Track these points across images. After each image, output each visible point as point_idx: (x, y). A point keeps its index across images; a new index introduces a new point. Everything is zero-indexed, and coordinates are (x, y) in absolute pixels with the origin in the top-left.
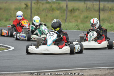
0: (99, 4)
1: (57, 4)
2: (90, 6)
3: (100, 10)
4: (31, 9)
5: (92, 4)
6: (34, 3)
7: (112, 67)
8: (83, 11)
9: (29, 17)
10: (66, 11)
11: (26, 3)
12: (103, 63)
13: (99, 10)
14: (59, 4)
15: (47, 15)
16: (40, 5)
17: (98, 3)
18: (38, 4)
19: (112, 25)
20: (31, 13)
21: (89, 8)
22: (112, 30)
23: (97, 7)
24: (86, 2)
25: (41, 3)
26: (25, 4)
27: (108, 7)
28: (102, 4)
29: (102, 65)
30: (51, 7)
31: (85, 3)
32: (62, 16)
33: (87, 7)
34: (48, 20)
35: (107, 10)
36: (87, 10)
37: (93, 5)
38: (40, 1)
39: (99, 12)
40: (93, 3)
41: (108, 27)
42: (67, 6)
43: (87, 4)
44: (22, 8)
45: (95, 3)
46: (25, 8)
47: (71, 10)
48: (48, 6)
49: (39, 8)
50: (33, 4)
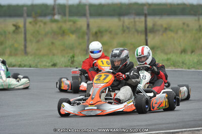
0: (146, 21)
1: (71, 23)
2: (129, 24)
3: (148, 31)
4: (25, 34)
5: (132, 20)
6: (30, 23)
7: (171, 131)
8: (116, 34)
9: (23, 47)
10: (87, 34)
11: (14, 23)
12: (155, 125)
13: (146, 32)
14: (74, 22)
15: (53, 43)
16: (40, 26)
17: (143, 19)
18: (36, 24)
19: (169, 56)
20: (25, 40)
21: (128, 28)
22: (170, 66)
23: (141, 26)
24: (122, 18)
25: (41, 21)
26: (14, 25)
27: (162, 26)
28: (151, 21)
29: (153, 127)
30: (60, 28)
31: (120, 20)
32: (80, 44)
33: (123, 26)
34: (55, 52)
35: (159, 30)
36: (124, 31)
37: (135, 22)
38: (40, 19)
39: (146, 35)
40: (134, 18)
41: (162, 60)
42: (88, 25)
43: (124, 22)
44: (9, 33)
45: (137, 19)
46: (14, 32)
47: (96, 33)
48: (54, 26)
49: (38, 32)
50: (28, 25)
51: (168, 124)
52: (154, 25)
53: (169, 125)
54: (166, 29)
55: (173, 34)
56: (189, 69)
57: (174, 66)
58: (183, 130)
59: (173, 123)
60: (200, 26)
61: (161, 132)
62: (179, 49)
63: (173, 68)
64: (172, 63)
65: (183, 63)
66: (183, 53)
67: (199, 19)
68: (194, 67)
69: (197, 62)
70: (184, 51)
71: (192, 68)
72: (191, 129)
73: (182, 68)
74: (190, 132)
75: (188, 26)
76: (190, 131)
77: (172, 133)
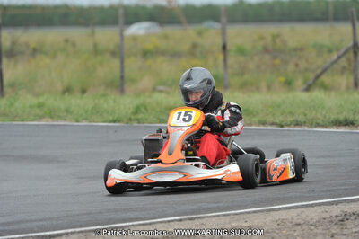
51: (41, 220)
52: (14, 43)
53: (44, 223)
54: (35, 51)
55: (47, 61)
56: (77, 121)
57: (51, 117)
58: (70, 230)
59: (51, 219)
60: (95, 45)
61: (30, 235)
62: (60, 87)
63: (50, 119)
64: (48, 112)
65: (67, 111)
66: (67, 94)
67: (93, 34)
68: (86, 119)
69: (92, 108)
70: (68, 90)
71: (83, 119)
72: (83, 229)
73: (65, 120)
74: (81, 234)
75: (74, 45)
76: (82, 232)
77: (50, 236)
